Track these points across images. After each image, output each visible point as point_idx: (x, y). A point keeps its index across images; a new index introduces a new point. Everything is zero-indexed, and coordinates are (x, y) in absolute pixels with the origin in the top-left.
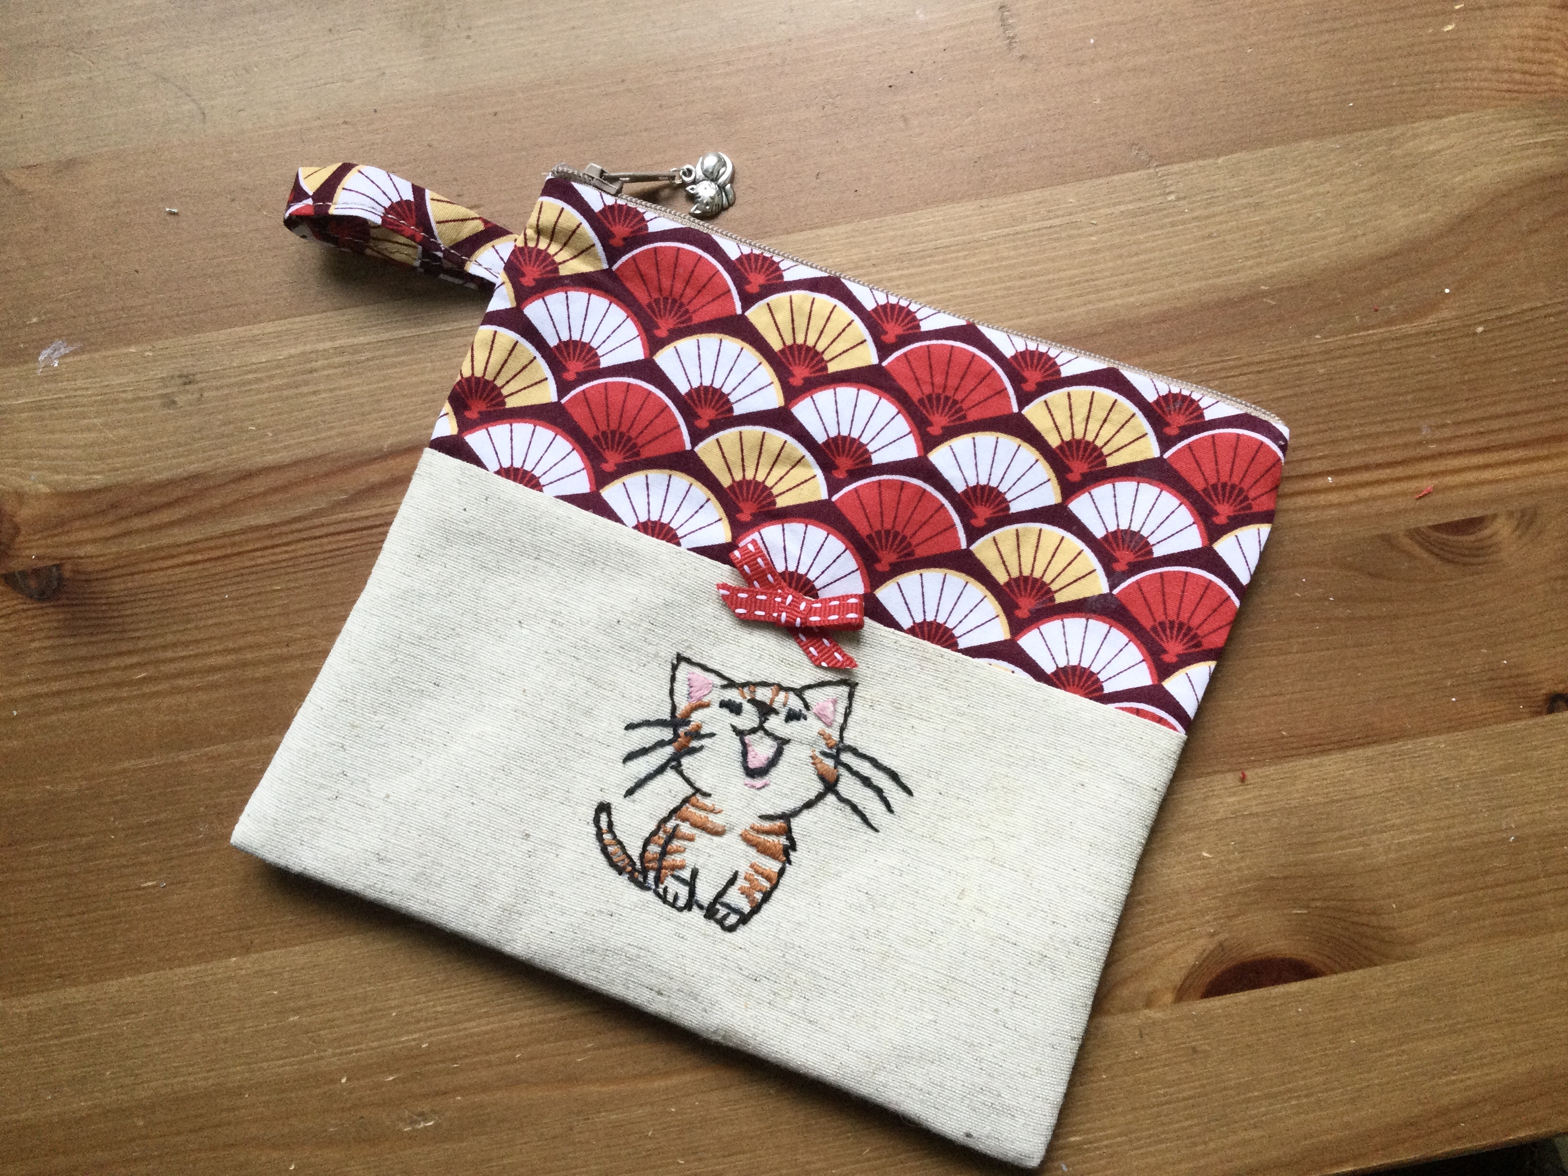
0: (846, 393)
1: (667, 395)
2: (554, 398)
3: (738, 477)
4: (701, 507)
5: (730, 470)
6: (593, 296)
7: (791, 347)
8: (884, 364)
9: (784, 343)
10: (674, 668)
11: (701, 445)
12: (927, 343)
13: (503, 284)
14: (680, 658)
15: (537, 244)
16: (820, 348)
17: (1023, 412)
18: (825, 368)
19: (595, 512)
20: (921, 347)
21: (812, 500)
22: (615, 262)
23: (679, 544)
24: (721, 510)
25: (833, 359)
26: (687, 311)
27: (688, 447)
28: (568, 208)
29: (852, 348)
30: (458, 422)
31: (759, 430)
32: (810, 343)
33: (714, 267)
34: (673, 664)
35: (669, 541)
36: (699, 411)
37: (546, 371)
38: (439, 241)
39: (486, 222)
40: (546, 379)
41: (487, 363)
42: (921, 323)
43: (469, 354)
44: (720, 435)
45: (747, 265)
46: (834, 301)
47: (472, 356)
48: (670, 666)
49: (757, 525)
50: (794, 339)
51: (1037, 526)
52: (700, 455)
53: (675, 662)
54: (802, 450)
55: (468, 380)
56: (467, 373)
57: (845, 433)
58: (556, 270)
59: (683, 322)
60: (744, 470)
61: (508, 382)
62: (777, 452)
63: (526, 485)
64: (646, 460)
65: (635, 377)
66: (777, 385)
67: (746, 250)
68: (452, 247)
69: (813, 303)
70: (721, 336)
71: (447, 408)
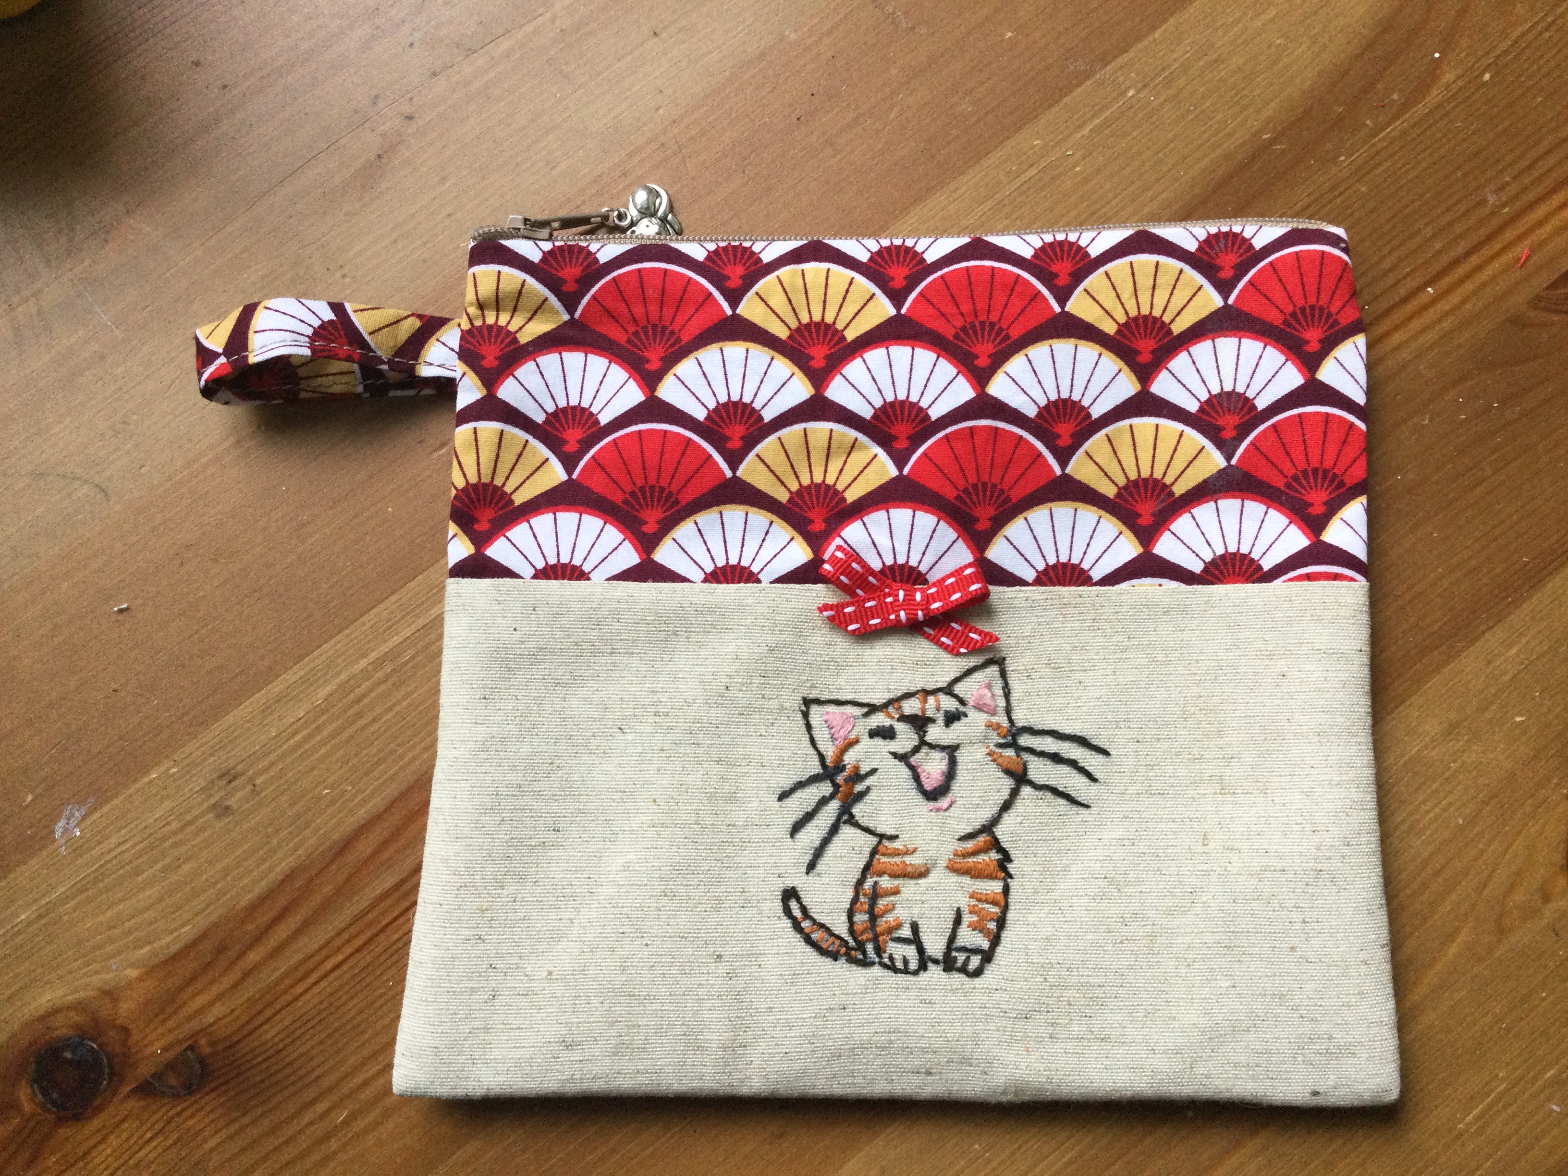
0: (876, 356)
1: (685, 428)
2: (562, 476)
3: (794, 487)
4: (767, 533)
5: (782, 483)
6: (564, 354)
7: (798, 330)
8: (903, 311)
9: (789, 328)
10: (806, 715)
11: (742, 467)
12: (940, 273)
13: (464, 374)
14: (808, 702)
15: (484, 321)
16: (829, 319)
17: (1066, 309)
18: (844, 338)
19: (655, 580)
20: (935, 280)
21: (883, 481)
22: (576, 310)
23: (759, 581)
24: (790, 529)
25: (848, 325)
26: (672, 333)
27: (729, 474)
28: (506, 270)
29: (862, 308)
30: (470, 539)
31: (798, 428)
32: (817, 318)
33: (685, 275)
34: (802, 711)
35: (747, 582)
36: (727, 432)
37: (544, 451)
38: (379, 353)
39: (420, 317)
40: (547, 460)
41: (478, 464)
42: (925, 256)
43: (455, 463)
44: (758, 449)
45: (719, 262)
46: (825, 266)
47: (460, 463)
48: (799, 716)
49: (835, 529)
50: (798, 320)
51: (1126, 423)
52: (744, 478)
53: (803, 708)
54: (853, 434)
55: (464, 490)
56: (460, 483)
57: (890, 398)
58: (515, 340)
59: (672, 346)
60: (797, 477)
61: (507, 478)
62: (826, 445)
63: (570, 579)
64: (689, 504)
65: (642, 422)
66: (799, 374)
67: (712, 247)
68: (396, 355)
69: (803, 275)
70: (720, 344)
71: (453, 528)
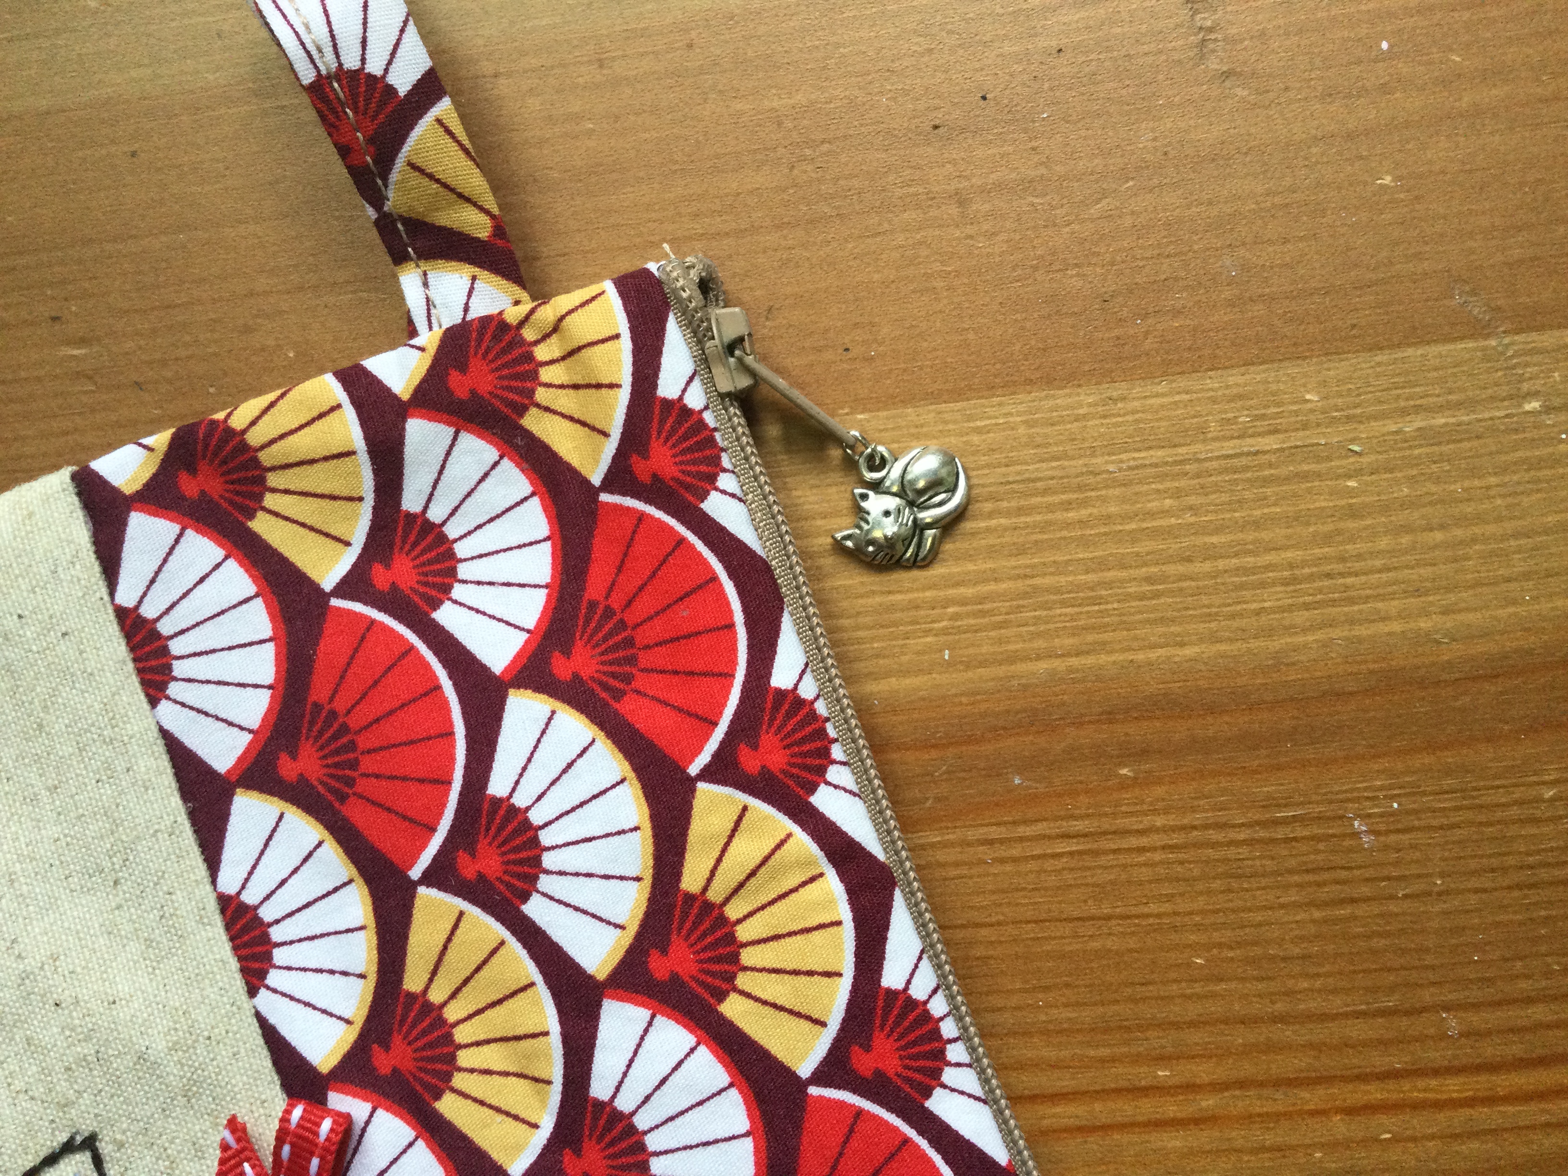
0: (709, 1069)
2: (328, 581)
3: (436, 996)
4: (345, 973)
5: (434, 973)
7: (708, 906)
9: (705, 889)
10: (69, 1148)
11: (433, 892)
12: (911, 1133)
13: (422, 349)
16: (748, 957)
18: (721, 996)
19: (193, 816)
20: (896, 1129)
21: (495, 1155)
22: (612, 492)
23: (252, 992)
24: (364, 1012)
25: (748, 996)
26: (628, 679)
27: (415, 873)
29: (791, 1012)
30: (155, 477)
31: (531, 971)
33: (734, 663)
34: (72, 1139)
35: (244, 971)
37: (359, 533)
39: (499, 230)
40: (348, 544)
41: (282, 437)
42: (938, 1091)
43: (272, 396)
44: (473, 911)
45: (780, 717)
47: (272, 405)
48: (63, 1137)
49: (386, 1095)
52: (418, 902)
53: (79, 1139)
54: (557, 1073)
56: (238, 421)
57: (642, 1122)
58: (522, 410)
59: (606, 687)
60: (453, 996)
61: (287, 492)
63: (140, 671)
65: (456, 685)
66: (626, 939)
67: (808, 690)
69: (812, 879)
71: (160, 440)
